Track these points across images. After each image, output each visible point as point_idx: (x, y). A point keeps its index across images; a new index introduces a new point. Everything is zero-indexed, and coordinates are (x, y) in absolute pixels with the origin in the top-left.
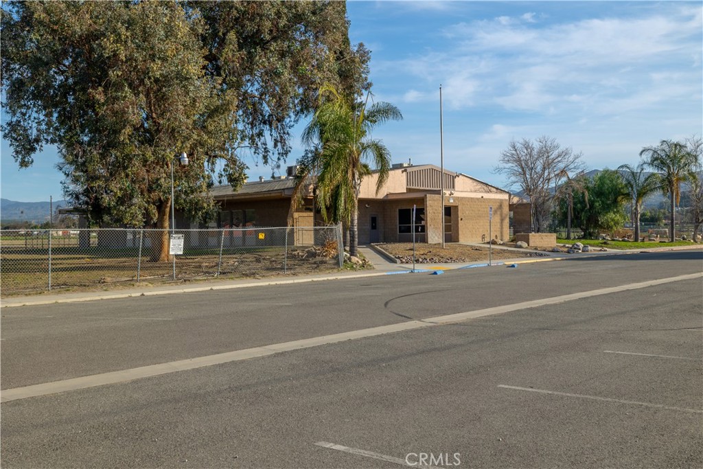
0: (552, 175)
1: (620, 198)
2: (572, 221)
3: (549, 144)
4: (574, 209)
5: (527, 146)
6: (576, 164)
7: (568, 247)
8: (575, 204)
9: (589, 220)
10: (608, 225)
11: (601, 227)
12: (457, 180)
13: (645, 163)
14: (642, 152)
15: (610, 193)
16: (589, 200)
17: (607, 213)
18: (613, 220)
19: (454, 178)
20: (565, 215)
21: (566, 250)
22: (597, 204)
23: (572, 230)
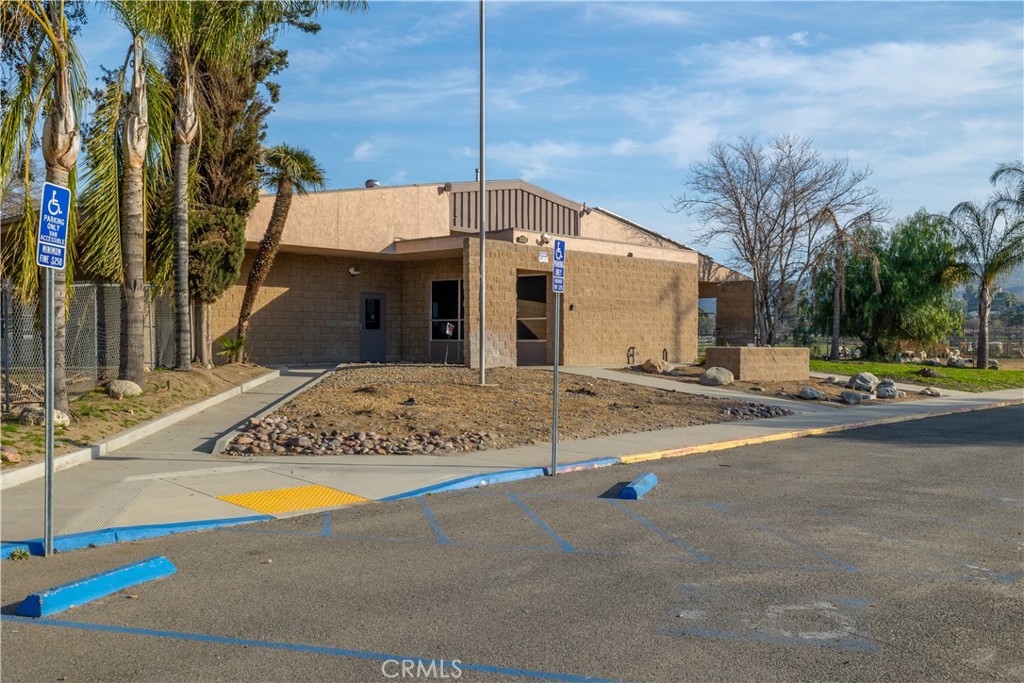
0: (802, 219)
1: (948, 273)
2: (843, 322)
3: (796, 153)
4: (848, 294)
5: (749, 155)
6: (855, 195)
7: (839, 384)
8: (850, 284)
9: (879, 319)
10: (921, 330)
11: (905, 335)
12: (584, 221)
13: (1001, 199)
14: (997, 174)
15: (925, 261)
16: (882, 276)
17: (919, 304)
18: (932, 320)
19: (578, 215)
20: (828, 309)
21: (835, 392)
22: (900, 285)
23: (841, 340)
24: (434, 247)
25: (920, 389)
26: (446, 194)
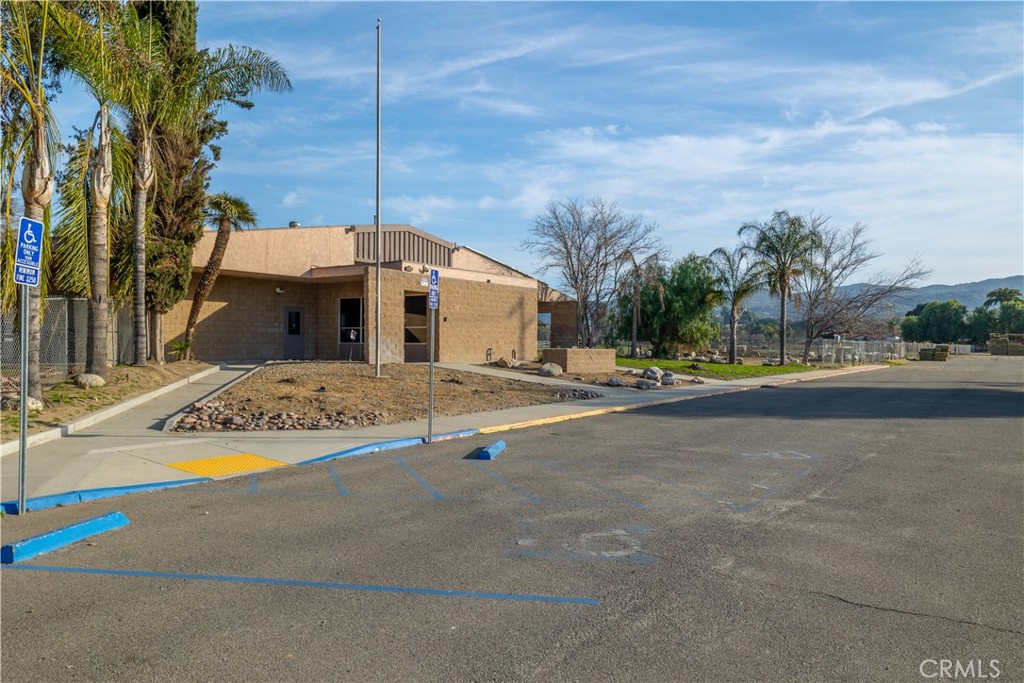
0: (611, 258)
1: (710, 296)
2: (639, 331)
3: (607, 210)
4: (643, 311)
5: (574, 212)
6: (647, 241)
7: (635, 375)
8: (644, 304)
9: (663, 329)
10: (692, 337)
11: (681, 341)
12: (455, 256)
13: (744, 247)
14: (741, 230)
15: (694, 289)
16: (666, 298)
17: (690, 319)
18: (699, 330)
19: (451, 252)
20: (629, 321)
21: (633, 380)
22: (677, 305)
23: (638, 344)
24: (341, 273)
25: (690, 378)
26: (351, 234)
